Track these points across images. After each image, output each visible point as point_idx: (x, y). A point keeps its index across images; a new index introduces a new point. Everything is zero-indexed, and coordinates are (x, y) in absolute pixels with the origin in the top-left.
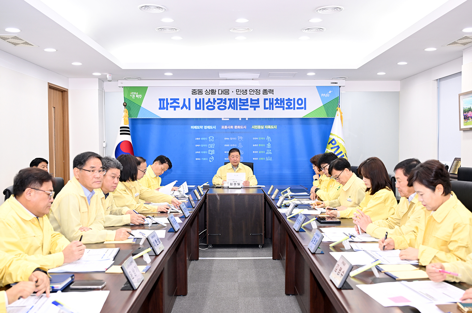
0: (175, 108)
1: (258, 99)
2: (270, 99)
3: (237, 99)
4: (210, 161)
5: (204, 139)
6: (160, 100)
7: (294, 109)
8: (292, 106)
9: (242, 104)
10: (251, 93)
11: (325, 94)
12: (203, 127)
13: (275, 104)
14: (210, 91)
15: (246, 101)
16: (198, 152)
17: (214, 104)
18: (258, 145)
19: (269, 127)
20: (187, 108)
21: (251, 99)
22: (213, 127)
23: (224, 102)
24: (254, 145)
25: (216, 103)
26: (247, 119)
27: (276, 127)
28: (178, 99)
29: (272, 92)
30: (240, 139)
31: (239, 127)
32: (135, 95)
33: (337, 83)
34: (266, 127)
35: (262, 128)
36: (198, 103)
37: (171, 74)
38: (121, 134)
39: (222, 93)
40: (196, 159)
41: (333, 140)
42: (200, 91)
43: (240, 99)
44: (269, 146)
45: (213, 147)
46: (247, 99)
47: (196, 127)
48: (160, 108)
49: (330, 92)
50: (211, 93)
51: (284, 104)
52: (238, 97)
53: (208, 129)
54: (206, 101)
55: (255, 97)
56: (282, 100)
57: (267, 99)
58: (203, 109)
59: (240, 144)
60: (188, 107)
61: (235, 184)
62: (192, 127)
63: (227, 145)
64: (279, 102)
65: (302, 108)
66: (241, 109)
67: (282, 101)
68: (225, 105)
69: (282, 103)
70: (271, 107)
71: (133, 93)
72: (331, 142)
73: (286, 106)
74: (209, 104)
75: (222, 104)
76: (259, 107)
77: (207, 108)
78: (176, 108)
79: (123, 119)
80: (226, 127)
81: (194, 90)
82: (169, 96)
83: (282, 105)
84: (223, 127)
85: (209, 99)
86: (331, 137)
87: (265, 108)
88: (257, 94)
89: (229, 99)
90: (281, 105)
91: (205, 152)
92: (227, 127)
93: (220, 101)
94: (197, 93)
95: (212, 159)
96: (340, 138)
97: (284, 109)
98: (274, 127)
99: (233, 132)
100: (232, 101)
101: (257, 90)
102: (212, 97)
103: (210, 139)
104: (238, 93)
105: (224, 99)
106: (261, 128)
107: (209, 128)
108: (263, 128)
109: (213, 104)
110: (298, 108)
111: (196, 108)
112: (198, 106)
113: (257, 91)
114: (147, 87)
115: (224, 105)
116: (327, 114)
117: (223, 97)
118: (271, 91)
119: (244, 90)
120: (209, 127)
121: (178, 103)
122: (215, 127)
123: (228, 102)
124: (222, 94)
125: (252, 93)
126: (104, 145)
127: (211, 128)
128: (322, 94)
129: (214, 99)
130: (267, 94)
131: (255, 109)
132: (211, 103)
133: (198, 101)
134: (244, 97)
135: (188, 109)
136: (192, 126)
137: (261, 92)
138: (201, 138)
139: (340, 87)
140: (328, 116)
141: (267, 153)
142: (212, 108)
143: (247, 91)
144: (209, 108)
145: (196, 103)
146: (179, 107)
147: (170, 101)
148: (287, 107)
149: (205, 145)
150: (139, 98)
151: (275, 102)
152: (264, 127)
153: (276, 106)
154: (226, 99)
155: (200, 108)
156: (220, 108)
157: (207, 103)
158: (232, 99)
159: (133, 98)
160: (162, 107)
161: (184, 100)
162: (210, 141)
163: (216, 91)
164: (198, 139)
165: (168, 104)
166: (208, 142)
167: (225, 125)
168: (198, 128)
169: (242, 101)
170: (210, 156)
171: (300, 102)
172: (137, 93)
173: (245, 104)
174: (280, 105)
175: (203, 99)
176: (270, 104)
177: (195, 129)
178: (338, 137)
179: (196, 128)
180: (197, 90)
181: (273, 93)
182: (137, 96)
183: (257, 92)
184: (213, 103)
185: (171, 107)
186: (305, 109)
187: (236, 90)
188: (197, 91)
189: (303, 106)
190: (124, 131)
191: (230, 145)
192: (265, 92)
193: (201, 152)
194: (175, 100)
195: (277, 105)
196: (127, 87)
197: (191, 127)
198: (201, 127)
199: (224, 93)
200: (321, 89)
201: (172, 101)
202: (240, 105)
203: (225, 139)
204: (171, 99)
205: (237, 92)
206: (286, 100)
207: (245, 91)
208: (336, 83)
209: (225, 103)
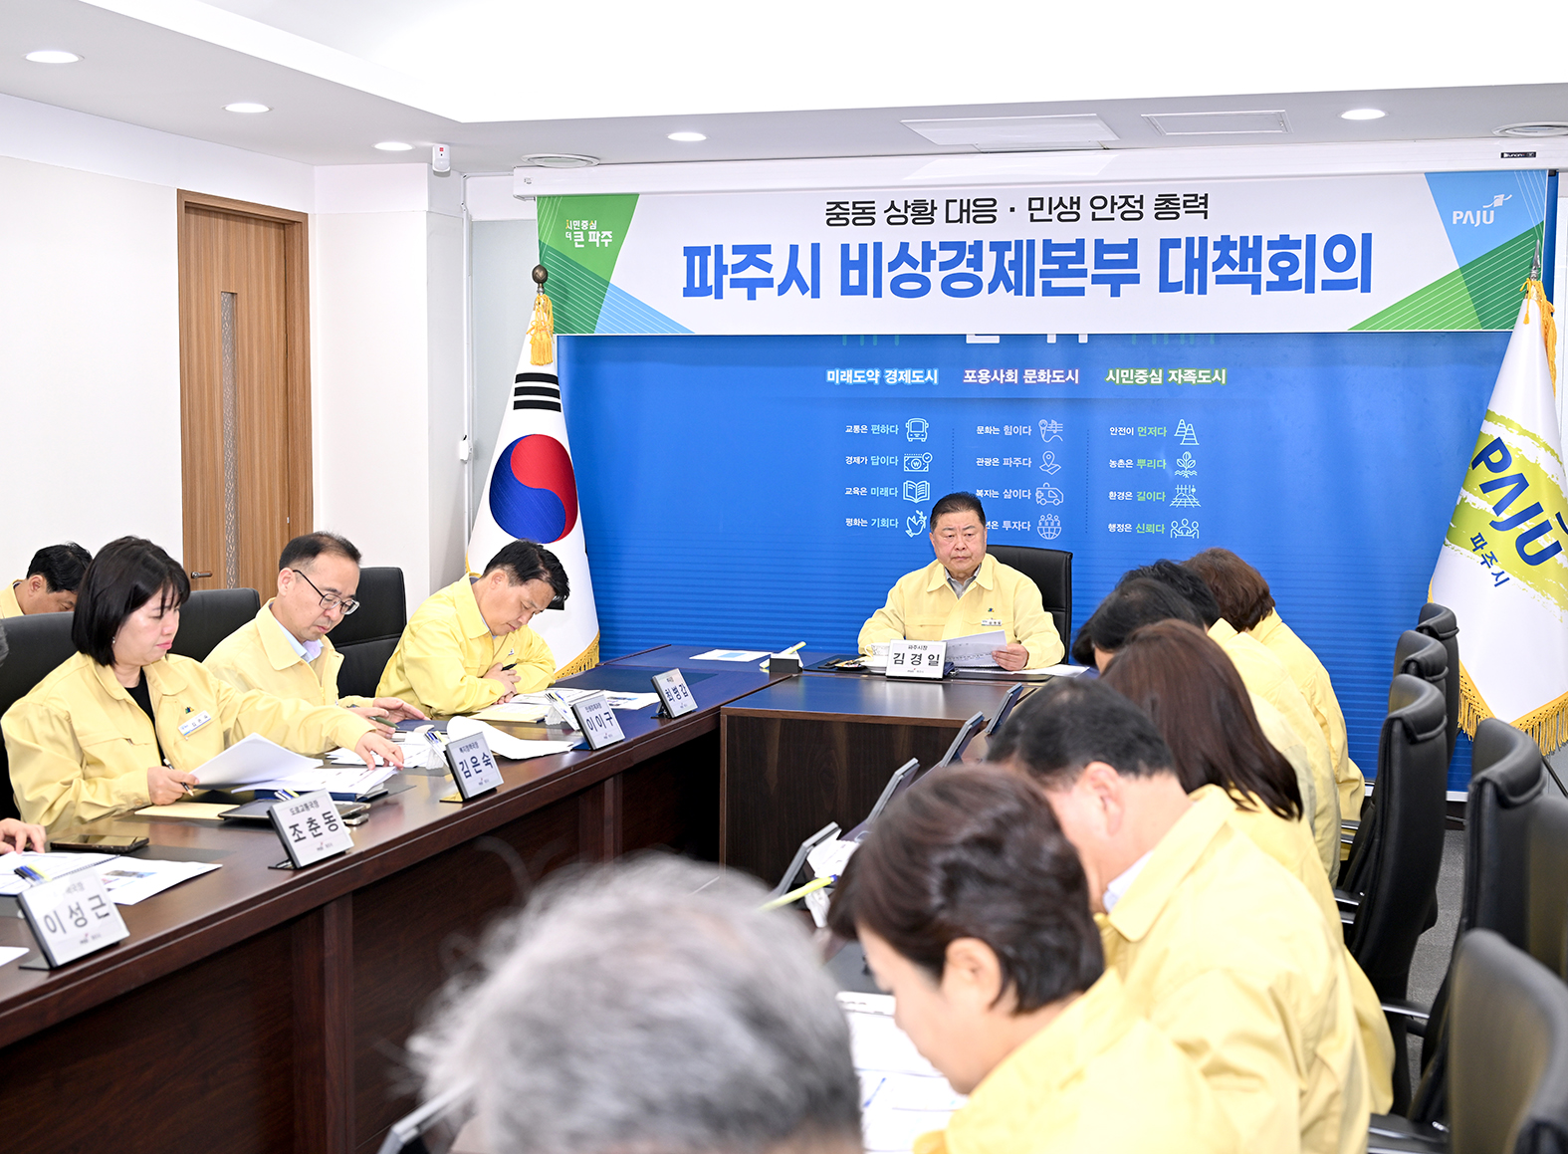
0: (752, 286)
1: (1133, 242)
2: (1190, 241)
3: (1031, 243)
4: (909, 532)
5: (885, 429)
6: (690, 252)
7: (1310, 289)
8: (1300, 274)
9: (1056, 267)
10: (1099, 214)
11: (1469, 213)
12: (883, 374)
13: (1217, 266)
14: (907, 207)
15: (1073, 254)
16: (856, 491)
17: (927, 268)
18: (1135, 462)
19: (1190, 376)
20: (803, 289)
21: (1099, 243)
22: (925, 375)
23: (972, 256)
24: (1113, 464)
25: (934, 265)
26: (1083, 340)
27: (1221, 376)
28: (767, 249)
29: (1202, 208)
30: (1049, 434)
31: (1044, 376)
32: (585, 234)
33: (1534, 155)
34: (1173, 377)
35: (1157, 378)
36: (854, 265)
37: (695, 137)
38: (518, 405)
39: (965, 214)
40: (849, 522)
41: (1498, 444)
42: (863, 209)
43: (1047, 243)
44: (1187, 465)
45: (926, 469)
46: (1081, 243)
47: (850, 376)
48: (689, 291)
49: (1499, 201)
50: (910, 219)
51: (1257, 266)
52: (1039, 233)
53: (902, 383)
54: (890, 254)
55: (1117, 232)
56: (1251, 245)
57: (1176, 243)
58: (878, 293)
59: (1049, 457)
60: (809, 283)
61: (917, 659)
62: (833, 376)
63: (988, 462)
64: (1235, 255)
65: (1350, 284)
66: (1048, 290)
67: (1251, 249)
68: (976, 273)
69: (1250, 260)
70: (1196, 278)
71: (577, 223)
72: (1483, 456)
73: (1267, 275)
74: (905, 269)
75: (962, 268)
76: (1135, 279)
77: (895, 287)
78: (759, 290)
79: (528, 338)
80: (984, 376)
81: (838, 205)
82: (727, 233)
83: (1250, 272)
84: (970, 377)
85: (904, 246)
86: (1491, 431)
87: (1166, 286)
88: (1126, 216)
89: (994, 246)
90: (1244, 268)
91: (886, 492)
92: (992, 374)
93: (951, 254)
94: (851, 218)
95: (920, 525)
96: (1534, 437)
97: (1256, 291)
98: (1213, 375)
99: (1018, 403)
100: (1010, 256)
101: (1127, 198)
102: (915, 236)
103: (910, 430)
104: (1037, 215)
105: (970, 242)
106: (1149, 379)
107: (908, 381)
108: (1160, 382)
109: (919, 270)
110: (1327, 285)
111: (847, 289)
112: (854, 278)
113: (1127, 203)
114: (636, 196)
115: (971, 270)
116: (1478, 313)
117: (968, 233)
118: (1199, 204)
119: (1067, 202)
120: (909, 376)
121: (767, 267)
122: (933, 376)
123: (989, 258)
124: (960, 220)
125: (1106, 213)
126: (464, 450)
127: (918, 381)
128: (1455, 213)
129: (926, 245)
130: (1178, 215)
131: (1115, 293)
132: (913, 263)
133: (854, 255)
134: (1062, 233)
135: (809, 292)
136: (833, 368)
137: (1149, 209)
138: (869, 428)
139: (1554, 174)
140: (1482, 325)
141: (1176, 502)
142: (916, 286)
143: (1078, 203)
144: (904, 286)
145: (847, 265)
146: (769, 283)
147: (730, 259)
148: (1276, 278)
149: (887, 460)
150: (602, 244)
151: (1213, 255)
152: (1166, 376)
153: (1219, 272)
154: (978, 244)
155: (860, 290)
156: (956, 285)
157: (893, 266)
158: (1006, 246)
159: (577, 245)
160: (697, 285)
161: (794, 249)
162: (910, 440)
163: (934, 208)
164: (857, 428)
165: (721, 269)
166: (900, 445)
167: (978, 367)
168: (859, 381)
169: (1054, 254)
170: (911, 508)
171: (1339, 253)
172: (594, 226)
173: (1070, 266)
174: (1237, 271)
175: (878, 246)
176: (1189, 263)
177: (843, 384)
178: (1525, 433)
179: (849, 380)
180: (850, 206)
181: (1206, 213)
182: (594, 237)
183: (1130, 207)
184: (920, 266)
185: (735, 283)
186: (1366, 288)
187: (1031, 200)
188: (851, 211)
189: (1355, 272)
190: (532, 392)
191: (1001, 461)
192: (1167, 205)
193: (869, 490)
194: (753, 253)
195: (1226, 270)
196: (554, 196)
197: (829, 373)
198: (874, 375)
199: (972, 215)
200: (1448, 187)
201: (741, 258)
202: (1043, 273)
203: (980, 430)
204: (736, 250)
205: (1030, 209)
206: (1272, 245)
207: (1072, 203)
208: (1526, 155)
209: (977, 264)
